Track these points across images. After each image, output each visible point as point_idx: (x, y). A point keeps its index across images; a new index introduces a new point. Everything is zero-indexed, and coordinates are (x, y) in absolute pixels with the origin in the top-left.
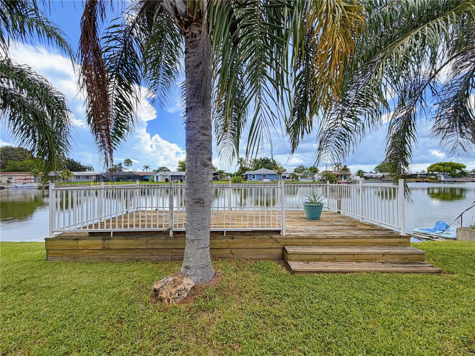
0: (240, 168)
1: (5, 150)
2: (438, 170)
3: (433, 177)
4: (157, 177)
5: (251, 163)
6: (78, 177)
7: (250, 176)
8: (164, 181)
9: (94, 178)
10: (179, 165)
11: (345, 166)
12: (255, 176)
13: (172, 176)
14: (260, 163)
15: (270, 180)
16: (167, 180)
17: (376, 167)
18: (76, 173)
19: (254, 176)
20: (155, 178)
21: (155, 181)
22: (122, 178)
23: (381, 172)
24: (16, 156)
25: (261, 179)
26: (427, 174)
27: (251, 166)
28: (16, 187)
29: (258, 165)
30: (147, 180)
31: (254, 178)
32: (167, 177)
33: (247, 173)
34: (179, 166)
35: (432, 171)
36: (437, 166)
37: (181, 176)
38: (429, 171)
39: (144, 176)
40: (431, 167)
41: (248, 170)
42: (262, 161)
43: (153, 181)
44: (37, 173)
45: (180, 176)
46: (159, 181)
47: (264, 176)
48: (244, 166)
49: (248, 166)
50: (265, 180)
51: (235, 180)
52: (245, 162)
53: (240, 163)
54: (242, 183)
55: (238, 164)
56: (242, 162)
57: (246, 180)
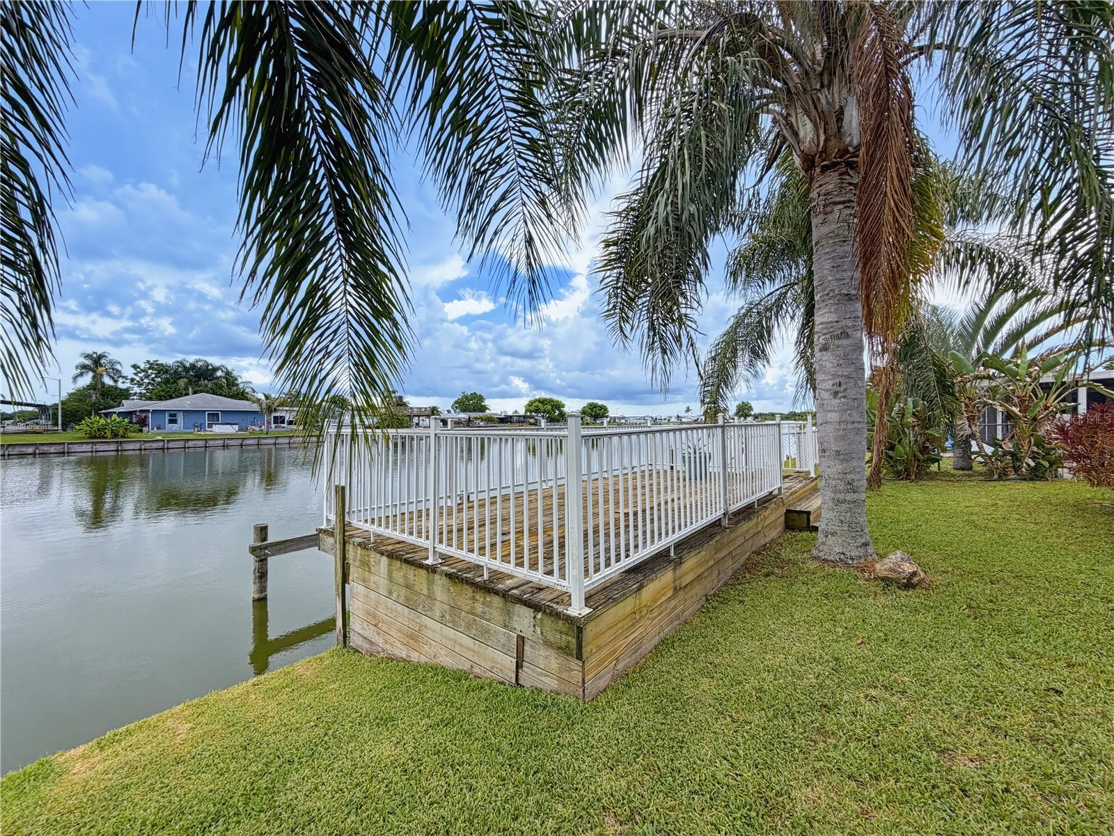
2: (537, 411)
3: (532, 421)
5: (137, 374)
7: (159, 416)
11: (401, 398)
12: (180, 418)
14: (177, 376)
15: (236, 427)
17: (456, 402)
19: (171, 415)
23: (464, 411)
25: (201, 427)
26: (524, 417)
29: (167, 382)
31: (173, 421)
33: (128, 405)
35: (531, 412)
36: (537, 403)
38: (527, 410)
40: (531, 404)
41: (125, 394)
42: (186, 370)
47: (214, 416)
48: (108, 381)
49: (123, 382)
50: (218, 429)
51: (99, 430)
52: (113, 369)
53: (91, 370)
54: (133, 438)
55: (82, 374)
56: (101, 369)
57: (141, 431)
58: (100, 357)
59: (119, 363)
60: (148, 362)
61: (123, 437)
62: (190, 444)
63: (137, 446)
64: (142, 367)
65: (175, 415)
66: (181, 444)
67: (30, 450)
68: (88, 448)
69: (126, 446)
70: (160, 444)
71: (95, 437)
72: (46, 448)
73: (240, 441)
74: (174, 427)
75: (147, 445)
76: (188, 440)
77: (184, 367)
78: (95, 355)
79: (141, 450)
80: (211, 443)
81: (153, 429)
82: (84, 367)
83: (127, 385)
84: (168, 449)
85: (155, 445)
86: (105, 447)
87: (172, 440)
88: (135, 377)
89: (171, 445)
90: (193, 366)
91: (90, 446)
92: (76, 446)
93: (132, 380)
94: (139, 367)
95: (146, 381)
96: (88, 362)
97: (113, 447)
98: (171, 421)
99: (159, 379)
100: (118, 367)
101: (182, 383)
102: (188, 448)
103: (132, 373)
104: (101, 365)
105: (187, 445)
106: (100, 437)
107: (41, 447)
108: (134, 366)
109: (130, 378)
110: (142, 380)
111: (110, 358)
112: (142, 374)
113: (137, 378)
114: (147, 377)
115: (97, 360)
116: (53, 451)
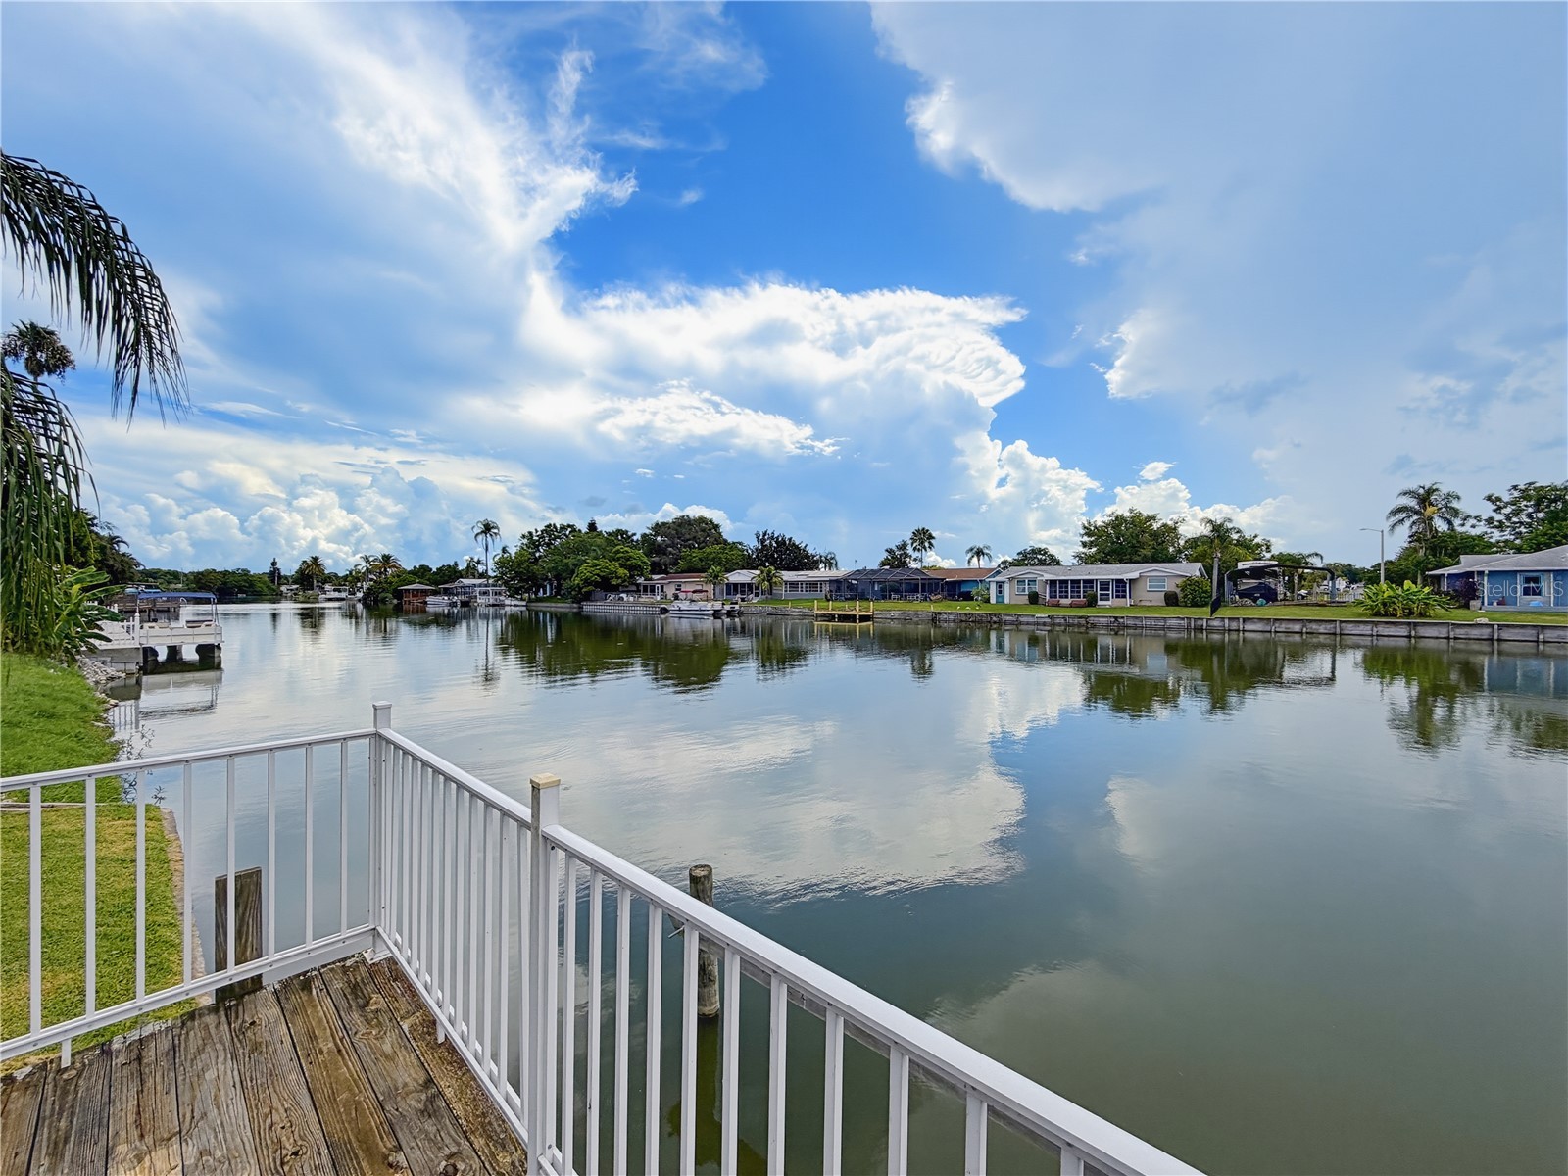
0: (1415, 538)
1: (680, 525)
4: (1000, 586)
5: (1498, 510)
6: (794, 585)
8: (1025, 599)
9: (826, 588)
10: (1086, 539)
12: (1548, 586)
13: (1053, 583)
16: (1034, 598)
18: (788, 576)
19: (1528, 580)
20: (993, 589)
21: (993, 600)
22: (897, 591)
24: (693, 538)
27: (1501, 527)
28: (680, 610)
30: (968, 597)
31: (1537, 592)
32: (1037, 588)
33: (1468, 563)
34: (1084, 544)
37: (1090, 582)
39: (960, 583)
41: (1477, 546)
43: (987, 600)
44: (717, 577)
45: (1085, 581)
46: (1007, 601)
48: (1441, 526)
49: (1473, 527)
51: (1384, 604)
52: (1448, 507)
53: (1417, 512)
54: (1435, 618)
55: (1402, 521)
56: (1430, 509)
57: (1467, 606)
58: (1430, 492)
59: (1457, 497)
60: (1515, 487)
61: (1422, 615)
62: (1550, 635)
63: (1443, 632)
64: (1506, 498)
65: (1536, 580)
66: (1530, 634)
67: (1297, 627)
68: (1366, 630)
69: (1423, 631)
70: (1486, 632)
71: (1378, 614)
72: (1314, 626)
74: (1535, 601)
75: (1460, 632)
76: (1543, 628)
78: (1421, 491)
79: (1448, 638)
81: (1491, 604)
82: (1404, 509)
83: (1481, 529)
84: (1499, 640)
85: (1475, 633)
86: (1392, 631)
87: (1508, 626)
88: (1494, 515)
89: (1505, 635)
91: (1369, 627)
92: (1350, 626)
93: (1490, 521)
94: (1499, 499)
95: (1515, 520)
96: (1413, 503)
97: (1403, 631)
98: (1526, 592)
99: (1541, 515)
100: (1455, 504)
102: (1544, 642)
103: (1487, 510)
104: (1431, 504)
105: (1541, 637)
106: (1386, 615)
107: (1310, 625)
108: (1489, 498)
109: (1484, 517)
110: (1509, 519)
111: (1444, 490)
112: (1508, 510)
113: (1498, 517)
114: (1517, 513)
115: (1425, 498)
116: (1322, 631)
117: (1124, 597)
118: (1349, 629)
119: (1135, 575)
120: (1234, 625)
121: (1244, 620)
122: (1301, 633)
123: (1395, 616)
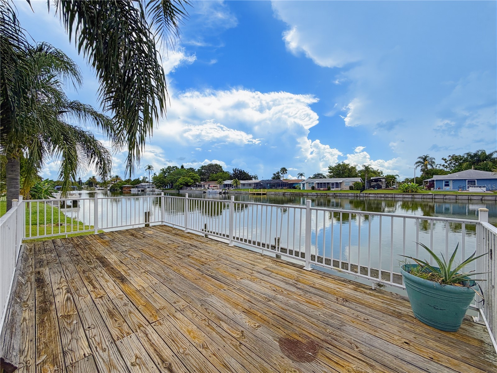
0: (422, 170)
1: (210, 166)
4: (304, 184)
5: (446, 162)
6: (244, 184)
7: (439, 182)
8: (310, 188)
9: (253, 185)
10: (329, 171)
12: (451, 184)
13: (318, 183)
14: (466, 160)
15: (484, 189)
16: (313, 188)
18: (242, 182)
19: (446, 182)
20: (302, 185)
21: (302, 189)
22: (274, 186)
24: (214, 170)
25: (463, 188)
27: (446, 167)
28: (209, 192)
29: (460, 164)
30: (294, 188)
31: (448, 185)
32: (314, 185)
33: (435, 177)
37: (329, 183)
39: (293, 184)
41: (442, 172)
42: (472, 157)
43: (300, 189)
44: (221, 182)
45: (327, 183)
46: (305, 189)
47: (472, 182)
48: (429, 167)
49: (439, 167)
50: (472, 190)
51: (406, 189)
52: (432, 162)
53: (423, 163)
54: (419, 193)
55: (419, 165)
56: (426, 162)
58: (426, 157)
59: (434, 159)
60: (450, 156)
61: (416, 192)
62: (447, 197)
63: (420, 196)
64: (448, 159)
65: (448, 182)
66: (442, 197)
67: (383, 196)
68: (401, 196)
69: (415, 196)
70: (431, 196)
71: (404, 192)
72: (387, 195)
73: (481, 197)
74: (447, 188)
75: (425, 197)
76: (445, 195)
77: (470, 155)
78: (424, 157)
79: (422, 198)
80: (460, 197)
81: (436, 189)
82: (419, 162)
83: (441, 168)
84: (434, 199)
85: (428, 197)
86: (407, 196)
87: (437, 195)
89: (436, 197)
90: (476, 155)
91: (402, 195)
92: (397, 195)
93: (444, 165)
94: (445, 159)
96: (422, 160)
97: (410, 196)
98: (446, 185)
99: (457, 164)
100: (434, 160)
101: (465, 165)
102: (446, 199)
103: (443, 162)
104: (427, 160)
105: (445, 197)
106: (407, 192)
107: (386, 195)
108: (443, 159)
109: (442, 165)
110: (449, 165)
111: (430, 157)
112: (448, 162)
113: (446, 164)
114: (451, 163)
115: (425, 159)
116: (389, 196)
117: (338, 187)
118: (396, 196)
119: (341, 181)
120: (366, 195)
121: (369, 194)
122: (384, 197)
123: (409, 192)
